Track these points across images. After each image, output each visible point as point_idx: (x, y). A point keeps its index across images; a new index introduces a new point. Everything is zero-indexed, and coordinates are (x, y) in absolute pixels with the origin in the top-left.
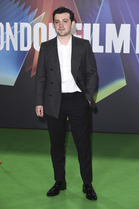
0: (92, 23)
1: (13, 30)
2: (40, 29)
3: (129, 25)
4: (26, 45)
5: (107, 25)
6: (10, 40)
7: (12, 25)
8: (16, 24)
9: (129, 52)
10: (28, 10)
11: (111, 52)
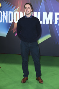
0: (37, 12)
1: (6, 14)
2: (17, 14)
3: (52, 13)
4: (11, 21)
5: (43, 13)
6: (5, 18)
7: (5, 12)
8: (7, 12)
9: (52, 24)
10: (12, 6)
11: (45, 23)
